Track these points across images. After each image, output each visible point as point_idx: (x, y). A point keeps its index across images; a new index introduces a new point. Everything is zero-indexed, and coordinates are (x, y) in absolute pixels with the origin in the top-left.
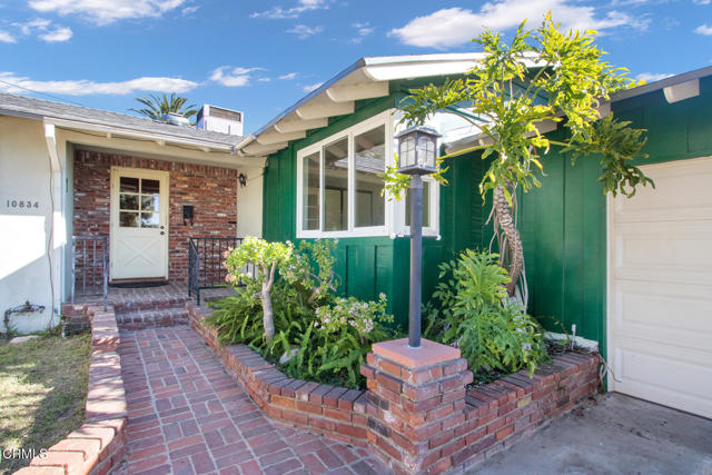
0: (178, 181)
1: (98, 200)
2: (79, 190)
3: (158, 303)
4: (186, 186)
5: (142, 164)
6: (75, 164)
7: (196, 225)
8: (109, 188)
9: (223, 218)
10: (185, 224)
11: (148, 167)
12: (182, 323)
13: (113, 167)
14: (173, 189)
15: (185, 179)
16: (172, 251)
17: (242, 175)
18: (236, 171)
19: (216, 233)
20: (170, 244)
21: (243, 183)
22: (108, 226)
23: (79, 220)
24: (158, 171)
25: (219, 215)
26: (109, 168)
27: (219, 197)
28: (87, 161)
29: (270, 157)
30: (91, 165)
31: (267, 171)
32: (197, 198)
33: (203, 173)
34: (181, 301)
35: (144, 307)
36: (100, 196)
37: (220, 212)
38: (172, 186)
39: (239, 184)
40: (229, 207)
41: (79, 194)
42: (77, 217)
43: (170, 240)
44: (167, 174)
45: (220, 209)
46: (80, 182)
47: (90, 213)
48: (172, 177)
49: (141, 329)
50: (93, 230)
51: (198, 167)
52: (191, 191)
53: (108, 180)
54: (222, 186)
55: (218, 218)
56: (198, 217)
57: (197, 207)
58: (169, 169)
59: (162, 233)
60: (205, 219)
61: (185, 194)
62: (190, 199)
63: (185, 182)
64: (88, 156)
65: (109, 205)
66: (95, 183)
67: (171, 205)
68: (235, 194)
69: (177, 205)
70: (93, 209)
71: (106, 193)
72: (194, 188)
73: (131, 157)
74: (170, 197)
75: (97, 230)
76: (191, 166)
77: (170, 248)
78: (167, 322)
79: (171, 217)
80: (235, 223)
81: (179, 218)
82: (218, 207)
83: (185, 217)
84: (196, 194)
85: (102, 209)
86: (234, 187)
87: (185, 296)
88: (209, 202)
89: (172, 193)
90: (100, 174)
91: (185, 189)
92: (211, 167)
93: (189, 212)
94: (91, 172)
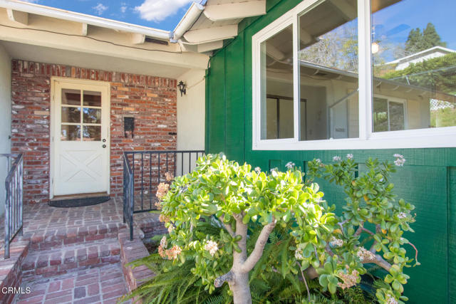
0: (120, 92)
1: (37, 113)
2: (17, 103)
3: (86, 234)
4: (127, 97)
5: (82, 74)
6: (13, 75)
7: (137, 137)
8: (49, 100)
9: (164, 129)
10: (126, 136)
11: (89, 78)
12: (113, 262)
13: (53, 78)
14: (115, 100)
15: (126, 89)
16: (114, 165)
17: (181, 83)
18: (176, 81)
19: (157, 144)
20: (111, 158)
21: (183, 91)
22: (48, 140)
23: (17, 135)
24: (99, 82)
25: (159, 126)
26: (49, 79)
27: (159, 108)
28: (25, 71)
29: (215, 53)
30: (29, 75)
31: (209, 73)
32: (138, 109)
33: (143, 83)
34: (114, 229)
35: (69, 240)
36: (39, 109)
37: (160, 123)
38: (113, 97)
39: (179, 92)
40: (169, 118)
41: (18, 107)
42: (15, 131)
43: (111, 153)
44: (108, 84)
45: (160, 120)
46: (17, 93)
47: (28, 126)
48: (112, 88)
49: (59, 273)
50: (32, 145)
51: (138, 77)
52: (131, 101)
53: (48, 91)
54: (162, 96)
55: (159, 129)
56: (138, 129)
57: (138, 118)
58: (110, 80)
59: (104, 146)
60: (146, 132)
61: (126, 105)
62: (131, 110)
63: (126, 93)
64: (26, 65)
65: (48, 118)
66: (33, 94)
67: (112, 116)
68: (175, 105)
69: (118, 116)
70: (31, 123)
71: (46, 104)
72: (135, 99)
73: (70, 67)
74: (112, 108)
75: (37, 145)
76: (131, 76)
77: (111, 162)
78: (94, 261)
79: (112, 129)
80: (175, 134)
81: (120, 130)
82: (158, 118)
83: (126, 128)
84: (137, 105)
85: (42, 122)
86: (174, 97)
87: (119, 222)
88: (150, 113)
89: (113, 104)
90: (40, 85)
91: (125, 100)
92: (151, 77)
93: (129, 124)
94: (29, 82)
